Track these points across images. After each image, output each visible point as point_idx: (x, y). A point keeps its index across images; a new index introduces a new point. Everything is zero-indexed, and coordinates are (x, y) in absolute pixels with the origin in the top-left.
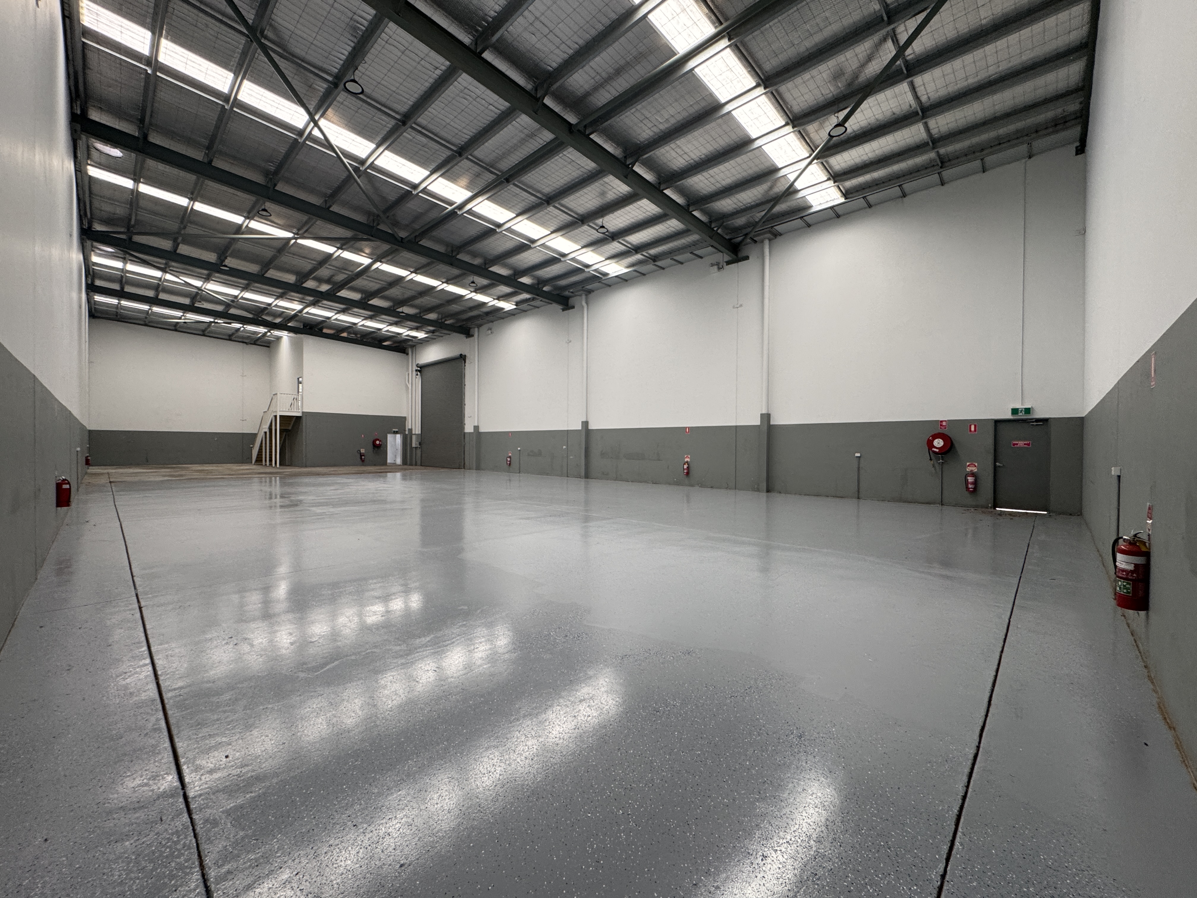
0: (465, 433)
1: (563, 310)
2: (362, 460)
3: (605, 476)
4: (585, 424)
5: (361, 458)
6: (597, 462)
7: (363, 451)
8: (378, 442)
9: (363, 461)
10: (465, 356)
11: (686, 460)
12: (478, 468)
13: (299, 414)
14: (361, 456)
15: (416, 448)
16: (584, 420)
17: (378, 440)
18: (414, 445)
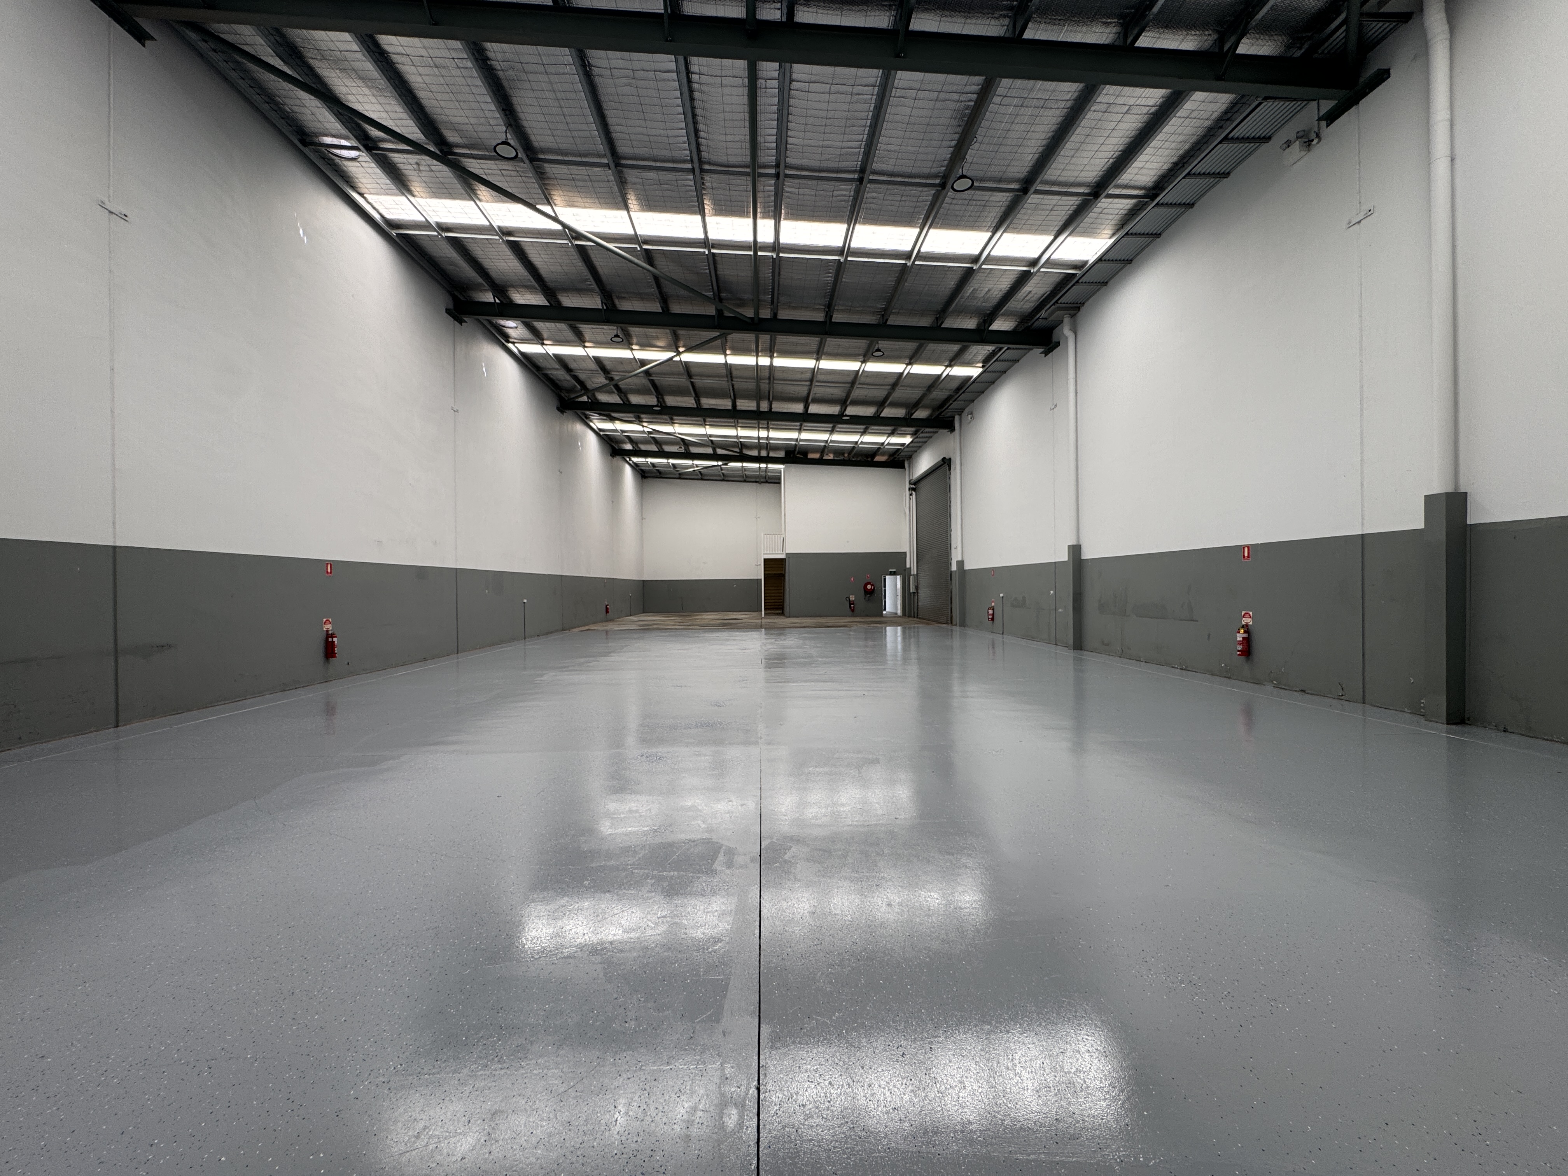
0: (951, 571)
1: (1046, 353)
2: (852, 609)
3: (1105, 648)
4: (1075, 550)
5: (850, 607)
6: (1094, 620)
7: (852, 598)
8: (869, 587)
9: (853, 611)
10: (950, 459)
11: (1245, 621)
12: (963, 624)
13: (783, 556)
14: (850, 604)
15: (914, 593)
16: (1073, 542)
17: (869, 583)
18: (911, 591)
